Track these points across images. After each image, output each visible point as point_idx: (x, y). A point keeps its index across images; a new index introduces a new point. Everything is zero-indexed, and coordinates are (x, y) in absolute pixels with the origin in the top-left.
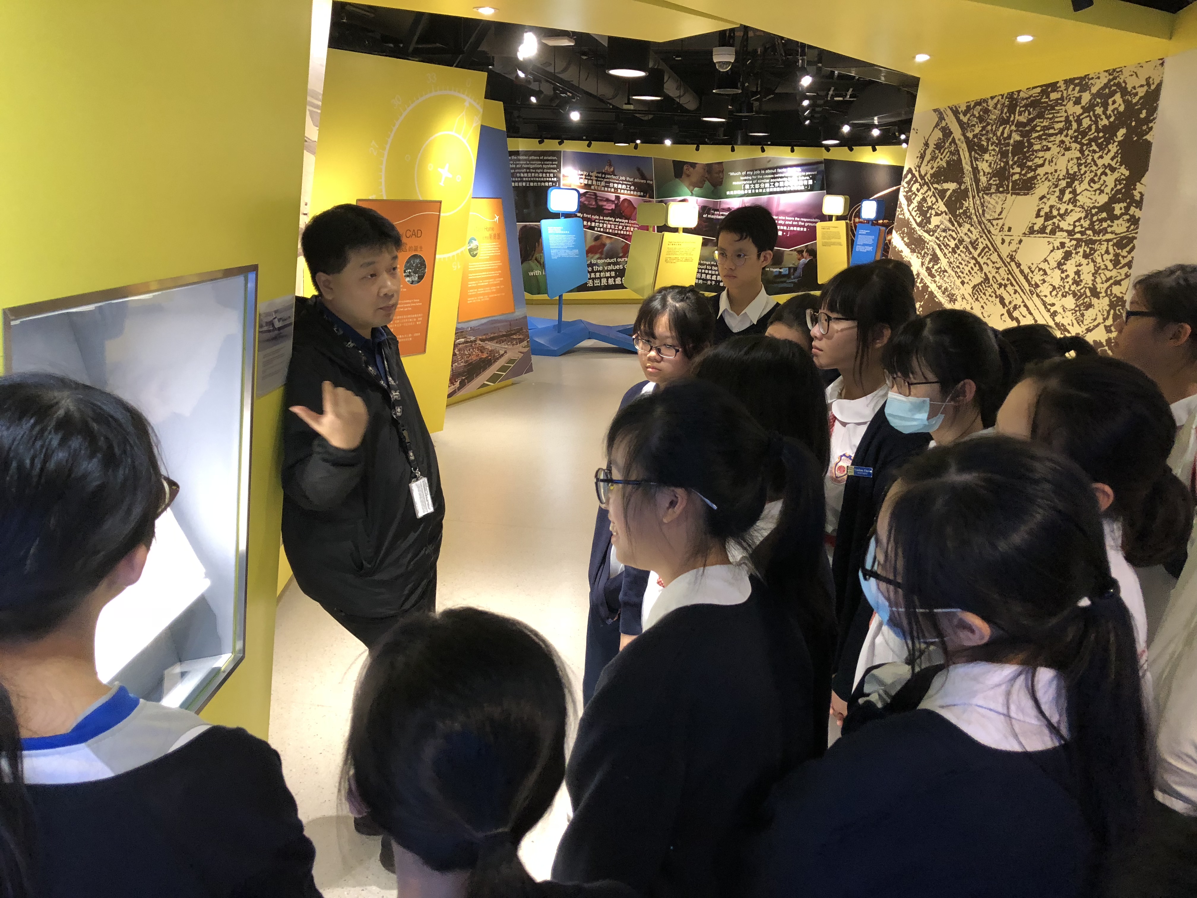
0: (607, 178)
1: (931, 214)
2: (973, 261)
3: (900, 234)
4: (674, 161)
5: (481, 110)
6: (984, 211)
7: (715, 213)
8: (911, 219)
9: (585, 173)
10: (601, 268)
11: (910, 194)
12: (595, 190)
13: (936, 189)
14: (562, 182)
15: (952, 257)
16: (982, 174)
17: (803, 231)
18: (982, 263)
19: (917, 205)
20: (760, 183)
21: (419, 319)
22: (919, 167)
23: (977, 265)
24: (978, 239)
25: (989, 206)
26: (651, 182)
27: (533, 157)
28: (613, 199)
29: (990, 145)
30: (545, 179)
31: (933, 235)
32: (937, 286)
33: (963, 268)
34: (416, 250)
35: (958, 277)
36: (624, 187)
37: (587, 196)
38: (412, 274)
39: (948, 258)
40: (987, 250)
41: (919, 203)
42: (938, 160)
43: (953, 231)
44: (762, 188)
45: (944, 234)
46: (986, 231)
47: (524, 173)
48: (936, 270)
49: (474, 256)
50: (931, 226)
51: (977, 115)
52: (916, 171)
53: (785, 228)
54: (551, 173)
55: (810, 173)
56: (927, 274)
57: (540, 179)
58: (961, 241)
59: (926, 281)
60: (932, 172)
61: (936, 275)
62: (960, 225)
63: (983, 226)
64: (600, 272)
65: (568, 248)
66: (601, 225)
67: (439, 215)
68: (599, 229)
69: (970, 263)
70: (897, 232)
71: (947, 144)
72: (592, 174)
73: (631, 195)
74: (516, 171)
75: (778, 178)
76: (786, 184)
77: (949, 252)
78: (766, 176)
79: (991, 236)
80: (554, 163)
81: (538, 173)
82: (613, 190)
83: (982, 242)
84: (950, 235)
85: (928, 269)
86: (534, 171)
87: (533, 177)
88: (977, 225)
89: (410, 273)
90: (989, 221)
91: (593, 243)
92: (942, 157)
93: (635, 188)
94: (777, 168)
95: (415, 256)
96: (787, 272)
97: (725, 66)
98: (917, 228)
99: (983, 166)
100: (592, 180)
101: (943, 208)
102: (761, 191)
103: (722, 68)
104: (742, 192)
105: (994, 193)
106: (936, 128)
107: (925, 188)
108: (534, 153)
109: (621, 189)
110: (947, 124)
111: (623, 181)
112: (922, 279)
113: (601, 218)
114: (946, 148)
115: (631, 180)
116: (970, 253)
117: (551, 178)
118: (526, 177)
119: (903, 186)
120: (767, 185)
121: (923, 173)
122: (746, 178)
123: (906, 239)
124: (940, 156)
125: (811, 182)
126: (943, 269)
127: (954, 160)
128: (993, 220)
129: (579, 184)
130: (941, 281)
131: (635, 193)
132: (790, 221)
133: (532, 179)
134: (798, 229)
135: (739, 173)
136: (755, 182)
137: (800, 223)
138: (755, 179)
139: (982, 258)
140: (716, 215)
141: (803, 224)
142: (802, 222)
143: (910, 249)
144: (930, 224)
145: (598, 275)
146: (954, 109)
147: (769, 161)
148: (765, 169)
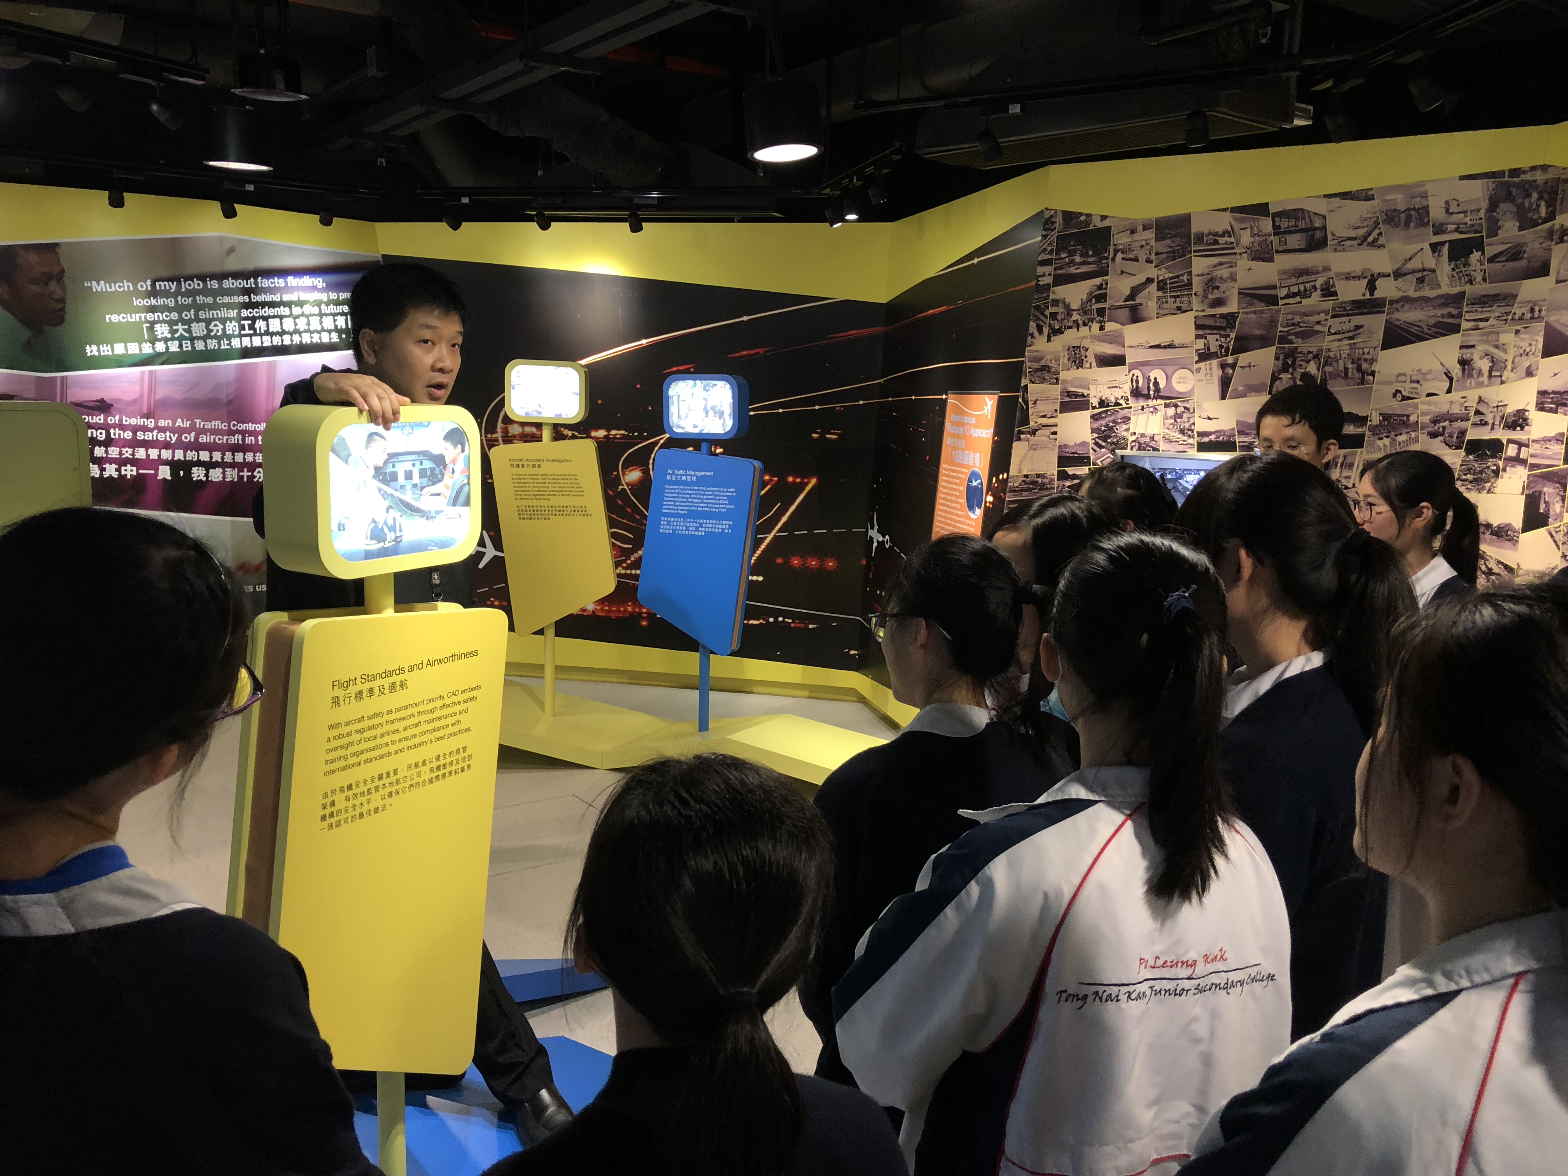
20: (208, 322)
44: (215, 337)
75: (263, 304)
76: (286, 325)
78: (226, 299)
94: (254, 274)
102: (212, 344)
104: (146, 349)
120: (232, 327)
122: (151, 302)
135: (127, 286)
136: (189, 315)
138: (187, 308)
147: (231, 251)
148: (221, 276)
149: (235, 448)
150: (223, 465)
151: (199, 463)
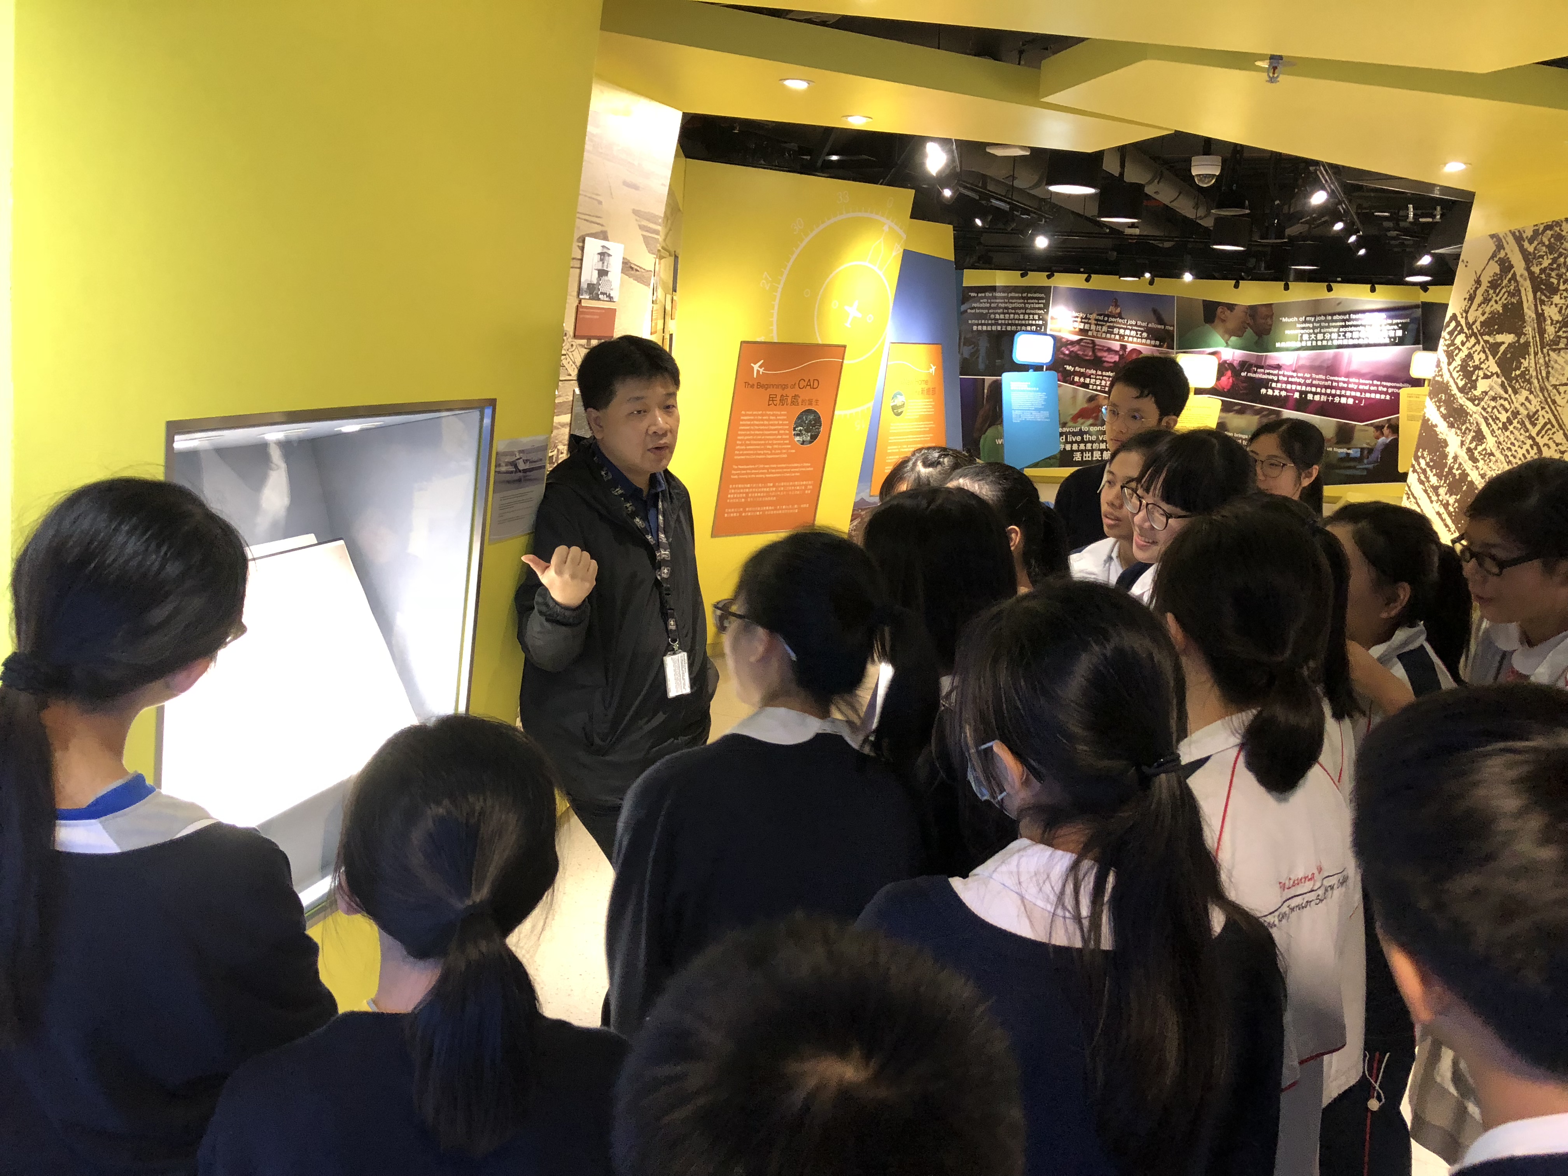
0: (1111, 322)
1: (1478, 376)
2: (1530, 442)
3: (1435, 402)
4: (1204, 301)
5: (904, 236)
6: (1548, 373)
7: (1259, 370)
8: (1452, 383)
9: (1081, 315)
10: (1094, 438)
11: (1452, 348)
12: (1093, 336)
13: (1486, 342)
14: (1049, 327)
15: (1502, 435)
16: (1549, 322)
17: (1385, 400)
18: (1541, 445)
19: (1460, 363)
20: (1324, 333)
21: (809, 487)
22: (1467, 312)
23: (1535, 448)
24: (1538, 411)
25: (1556, 366)
26: (1171, 328)
27: (1013, 294)
28: (1117, 348)
29: (1562, 284)
30: (1027, 322)
31: (1478, 405)
32: (1479, 474)
33: (1516, 451)
34: (810, 404)
35: (1508, 463)
36: (1133, 333)
37: (1082, 344)
38: (803, 432)
39: (1496, 436)
40: (1549, 426)
41: (1463, 361)
42: (1493, 302)
43: (1506, 399)
44: (1327, 340)
45: (1493, 404)
46: (1549, 400)
47: (999, 314)
48: (1479, 453)
49: (898, 414)
50: (1477, 393)
51: (1547, 243)
52: (1462, 317)
53: (1358, 394)
54: (1036, 314)
55: (1399, 321)
56: (1467, 458)
57: (1020, 322)
58: (1516, 414)
59: (1466, 467)
60: (1482, 319)
61: (1479, 458)
62: (1515, 392)
63: (1546, 394)
64: (1092, 442)
65: (1036, 409)
66: (1098, 382)
67: (843, 362)
68: (1095, 387)
69: (1525, 444)
70: (1431, 399)
71: (1505, 282)
72: (1091, 317)
73: (1141, 344)
74: (991, 311)
75: (1351, 326)
76: (1362, 335)
77: (1499, 428)
78: (1334, 324)
79: (1555, 407)
80: (1040, 301)
81: (1019, 314)
82: (1117, 337)
83: (1543, 416)
84: (1502, 405)
85: (1469, 450)
86: (1013, 311)
87: (1011, 320)
88: (1539, 392)
89: (800, 431)
90: (1555, 386)
91: (1086, 405)
92: (1498, 299)
93: (1148, 335)
94: (1350, 313)
95: (808, 412)
96: (1358, 455)
97: (1207, 180)
98: (1459, 395)
99: (1551, 312)
100: (1090, 324)
101: (1495, 368)
102: (1325, 343)
103: (1203, 182)
104: (1298, 344)
105: (1563, 349)
106: (1491, 261)
107: (1473, 340)
108: (1015, 289)
109: (1129, 336)
110: (1506, 254)
111: (1131, 325)
112: (1460, 464)
113: (1099, 373)
114: (1503, 287)
115: (1144, 324)
116: (1527, 430)
117: (1036, 320)
118: (1002, 319)
119: (1444, 338)
120: (1335, 336)
121: (1471, 321)
122: (1304, 325)
123: (1442, 409)
124: (1495, 298)
125: (1399, 333)
126: (1489, 451)
127: (1512, 304)
128: (1559, 385)
129: (1073, 330)
130: (1485, 467)
131: (1148, 342)
132: (1366, 385)
133: (1010, 322)
134: (1378, 396)
135: (1295, 319)
136: (1316, 331)
137: (1380, 389)
138: (1317, 328)
139: (1542, 437)
140: (1260, 373)
141: (1385, 389)
142: (1384, 386)
143: (1448, 422)
144: (1476, 389)
145: (1089, 446)
146: (1517, 234)
147: (1339, 304)
148: (1333, 315)
149: (1327, 387)
150: (1321, 394)
151: (1311, 392)
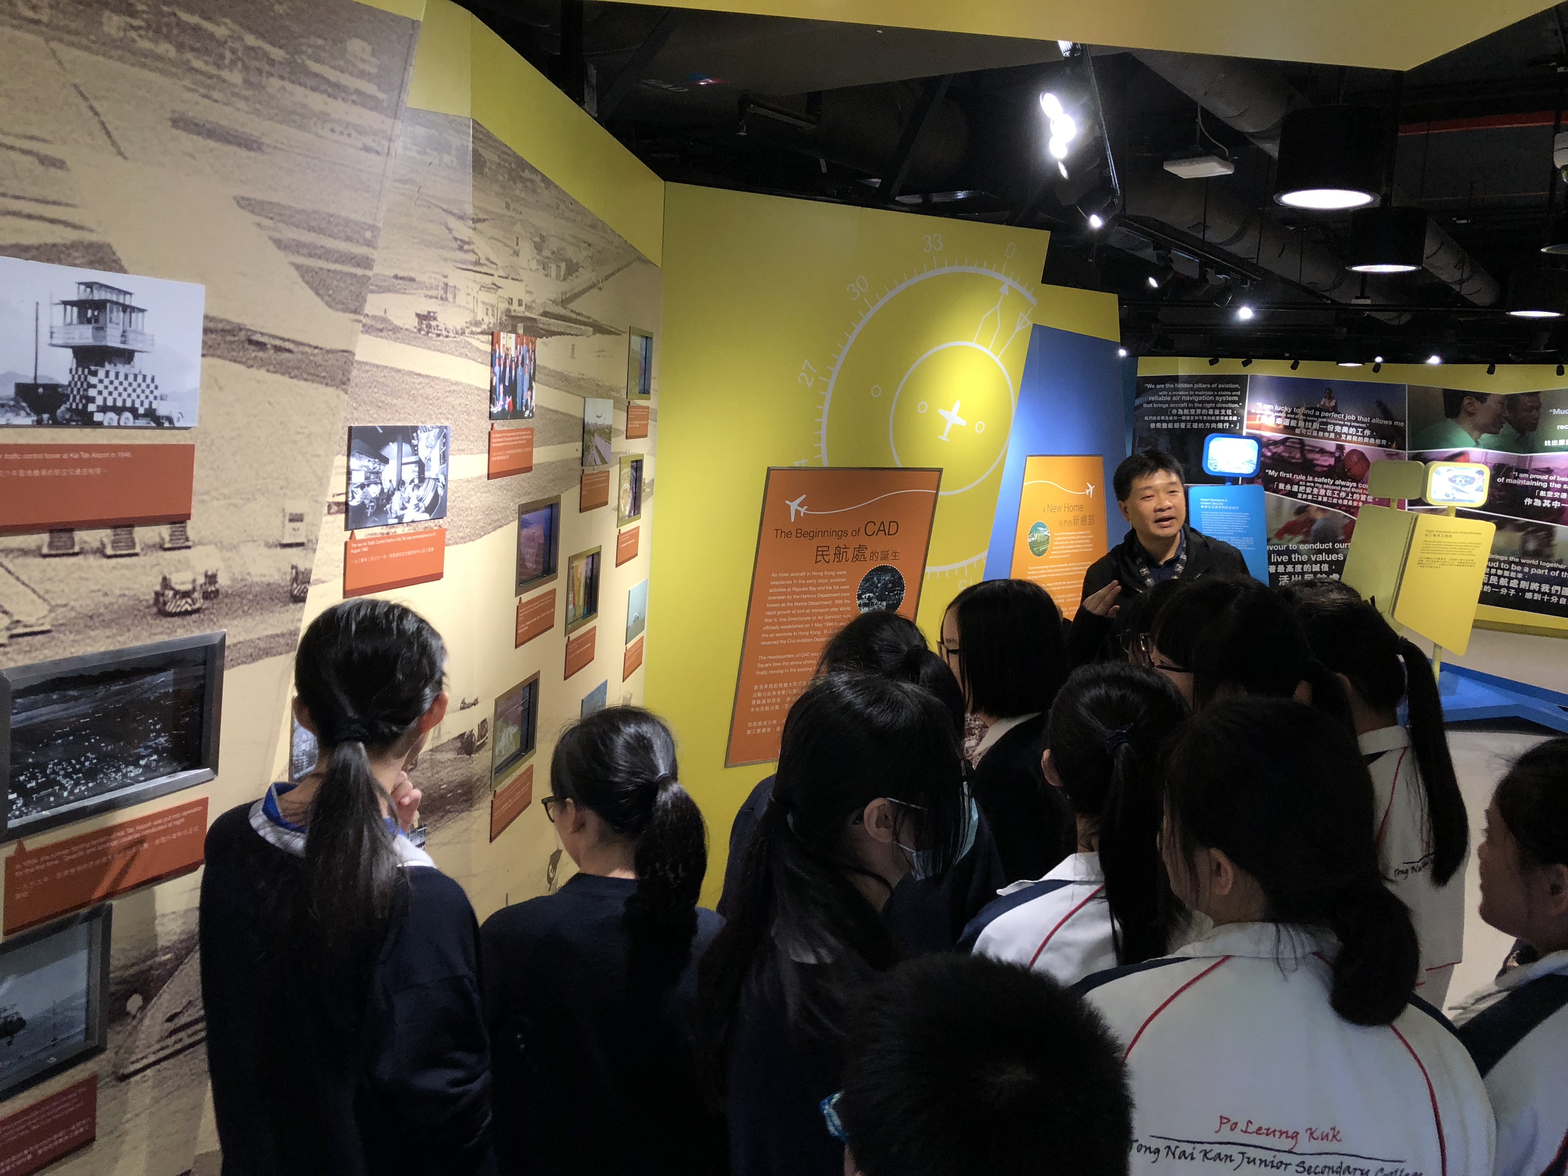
0: (1324, 417)
5: (1032, 308)
7: (1521, 475)
10: (1305, 558)
14: (1246, 424)
26: (1402, 424)
27: (1200, 386)
28: (1333, 449)
30: (1218, 418)
34: (885, 558)
36: (1352, 430)
37: (1287, 444)
47: (1183, 409)
49: (1040, 554)
54: (1229, 408)
64: (1303, 563)
65: (1235, 534)
66: (1309, 490)
67: (937, 494)
72: (1299, 411)
73: (1366, 444)
74: (1171, 405)
80: (1234, 393)
81: (1208, 409)
82: (1332, 435)
86: (1201, 405)
87: (1198, 415)
89: (869, 599)
91: (1293, 518)
93: (1372, 433)
95: (883, 570)
100: (1297, 420)
108: (1202, 379)
111: (1350, 421)
113: (1310, 479)
117: (1229, 416)
129: (1276, 426)
133: (1196, 418)
140: (1523, 479)
145: (1298, 568)
